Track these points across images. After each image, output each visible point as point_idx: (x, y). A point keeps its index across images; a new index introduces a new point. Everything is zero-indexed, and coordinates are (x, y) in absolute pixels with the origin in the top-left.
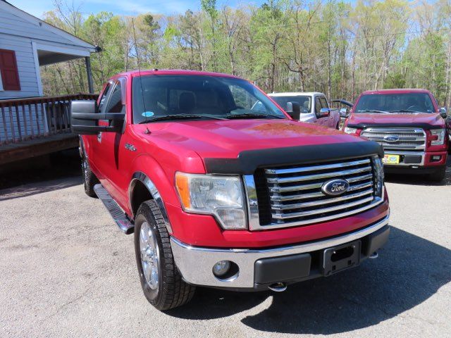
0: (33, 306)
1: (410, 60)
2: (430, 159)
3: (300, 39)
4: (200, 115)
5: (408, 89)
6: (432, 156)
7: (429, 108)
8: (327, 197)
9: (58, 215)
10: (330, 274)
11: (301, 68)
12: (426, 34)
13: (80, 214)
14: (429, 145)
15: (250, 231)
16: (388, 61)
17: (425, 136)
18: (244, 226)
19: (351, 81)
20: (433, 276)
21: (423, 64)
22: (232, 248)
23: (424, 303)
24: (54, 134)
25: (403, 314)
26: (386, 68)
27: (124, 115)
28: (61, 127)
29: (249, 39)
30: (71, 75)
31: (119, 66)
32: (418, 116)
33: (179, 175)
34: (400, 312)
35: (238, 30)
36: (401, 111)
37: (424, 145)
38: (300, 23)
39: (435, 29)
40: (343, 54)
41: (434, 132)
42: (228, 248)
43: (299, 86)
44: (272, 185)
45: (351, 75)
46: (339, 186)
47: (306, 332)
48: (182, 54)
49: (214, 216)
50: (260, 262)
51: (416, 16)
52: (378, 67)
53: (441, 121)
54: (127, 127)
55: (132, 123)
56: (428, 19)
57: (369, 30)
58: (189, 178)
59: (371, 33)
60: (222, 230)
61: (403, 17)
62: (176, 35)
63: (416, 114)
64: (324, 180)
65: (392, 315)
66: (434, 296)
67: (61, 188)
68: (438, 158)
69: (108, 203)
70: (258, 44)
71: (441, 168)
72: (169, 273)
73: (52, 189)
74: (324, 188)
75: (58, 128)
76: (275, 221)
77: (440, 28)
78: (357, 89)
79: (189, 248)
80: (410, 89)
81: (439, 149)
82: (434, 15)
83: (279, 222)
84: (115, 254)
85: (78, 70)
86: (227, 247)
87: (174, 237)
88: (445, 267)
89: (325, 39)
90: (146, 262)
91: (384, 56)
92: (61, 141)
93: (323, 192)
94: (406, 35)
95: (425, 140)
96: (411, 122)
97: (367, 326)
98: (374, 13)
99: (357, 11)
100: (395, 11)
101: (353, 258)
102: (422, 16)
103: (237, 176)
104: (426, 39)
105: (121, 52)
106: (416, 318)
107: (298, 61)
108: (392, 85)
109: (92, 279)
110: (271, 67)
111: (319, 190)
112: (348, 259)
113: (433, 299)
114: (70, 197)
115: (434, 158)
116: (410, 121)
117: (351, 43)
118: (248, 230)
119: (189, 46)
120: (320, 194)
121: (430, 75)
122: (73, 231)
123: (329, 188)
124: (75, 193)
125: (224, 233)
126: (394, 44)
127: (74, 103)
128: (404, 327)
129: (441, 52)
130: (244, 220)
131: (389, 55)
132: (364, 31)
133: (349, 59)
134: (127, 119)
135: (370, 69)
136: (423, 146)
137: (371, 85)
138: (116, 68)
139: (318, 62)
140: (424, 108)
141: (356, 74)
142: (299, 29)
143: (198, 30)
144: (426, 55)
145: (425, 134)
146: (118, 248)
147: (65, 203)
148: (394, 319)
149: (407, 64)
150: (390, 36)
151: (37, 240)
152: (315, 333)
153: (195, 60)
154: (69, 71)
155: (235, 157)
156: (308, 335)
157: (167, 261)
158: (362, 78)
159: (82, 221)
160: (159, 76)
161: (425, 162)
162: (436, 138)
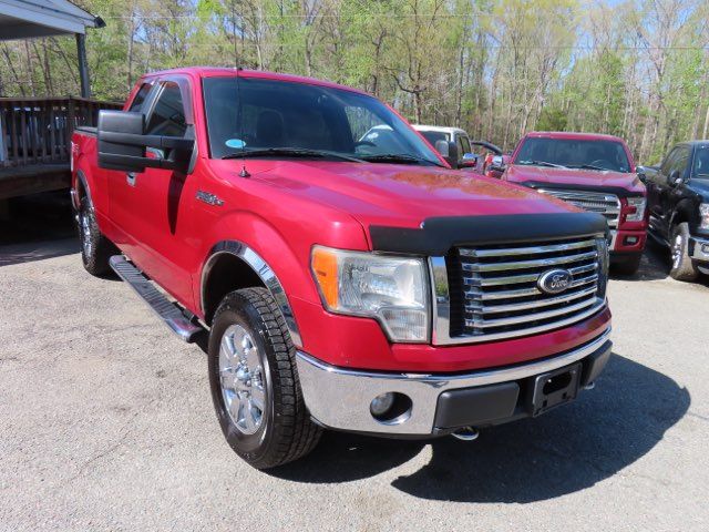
0: (34, 463)
1: (576, 89)
2: (622, 240)
3: (420, 41)
4: (322, 152)
5: (569, 133)
6: (626, 237)
7: (622, 165)
8: (544, 296)
9: (43, 306)
10: (540, 413)
11: (417, 87)
12: (601, 51)
13: (83, 304)
14: (623, 220)
15: (434, 346)
16: (544, 89)
17: (619, 207)
18: (423, 338)
19: (489, 113)
20: (651, 414)
21: (593, 97)
22: (405, 372)
23: (648, 454)
24: (23, 164)
25: (623, 471)
26: (542, 99)
27: (193, 142)
28: (35, 153)
29: (336, 32)
30: (29, 63)
31: (116, 54)
32: (607, 176)
33: (318, 250)
34: (620, 468)
35: (321, 16)
36: (584, 167)
37: (617, 220)
38: (420, 14)
39: (613, 46)
40: (479, 70)
41: (631, 202)
42: (399, 372)
43: (411, 114)
44: (469, 274)
45: (490, 104)
46: (561, 279)
47: (493, 500)
48: (227, 45)
49: (378, 322)
50: (446, 395)
51: (588, 23)
52: (530, 96)
53: (641, 187)
54: (199, 163)
55: (210, 157)
56: (606, 30)
57: (521, 37)
58: (338, 256)
59: (524, 42)
60: (391, 343)
61: (570, 23)
62: (218, 12)
63: (605, 172)
64: (541, 270)
65: (610, 472)
66: (660, 443)
67: (38, 259)
68: (634, 240)
69: (143, 290)
70: (352, 42)
71: (635, 255)
72: (288, 410)
73: (22, 260)
74: (542, 282)
75: (30, 154)
76: (470, 331)
77: (620, 45)
78: (497, 128)
79: (330, 369)
80: (573, 133)
81: (636, 228)
82: (614, 24)
83: (475, 332)
84: (160, 374)
85: (43, 56)
86: (396, 372)
87: (303, 352)
88: (664, 401)
89: (455, 45)
90: (232, 390)
91: (539, 80)
92: (35, 178)
93: (540, 289)
94: (574, 51)
95: (618, 212)
96: (601, 184)
97: (578, 489)
98: (529, 12)
99: (505, 6)
100: (559, 12)
101: (569, 389)
102: (597, 24)
103: (419, 257)
104: (601, 59)
105: (120, 31)
106: (643, 477)
107: (415, 76)
108: (548, 124)
109: (130, 416)
110: (372, 81)
111: (533, 284)
112: (562, 391)
113: (659, 449)
114: (58, 274)
115: (629, 240)
116: (599, 182)
117: (493, 56)
118: (431, 344)
119: (238, 32)
120: (535, 292)
121: (602, 116)
122: (77, 334)
123: (548, 281)
124: (66, 269)
125: (394, 348)
126: (554, 63)
127: (103, 114)
128: (630, 490)
129: (620, 81)
130: (425, 328)
131: (547, 78)
132: (514, 38)
133: (488, 79)
134: (199, 149)
135: (518, 97)
136: (616, 222)
137: (517, 122)
138: (112, 58)
139: (442, 79)
140: (616, 166)
141: (497, 104)
142: (418, 24)
143: (256, 9)
144: (598, 84)
145: (619, 203)
146: (164, 364)
147: (51, 285)
148: (613, 479)
149: (571, 96)
150: (550, 50)
151: (13, 348)
152: (508, 500)
153: (249, 57)
154: (25, 54)
155: (416, 227)
156: (497, 504)
157: (285, 391)
158: (506, 111)
159: (88, 317)
160: (247, 81)
161: (616, 246)
162: (633, 211)
